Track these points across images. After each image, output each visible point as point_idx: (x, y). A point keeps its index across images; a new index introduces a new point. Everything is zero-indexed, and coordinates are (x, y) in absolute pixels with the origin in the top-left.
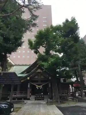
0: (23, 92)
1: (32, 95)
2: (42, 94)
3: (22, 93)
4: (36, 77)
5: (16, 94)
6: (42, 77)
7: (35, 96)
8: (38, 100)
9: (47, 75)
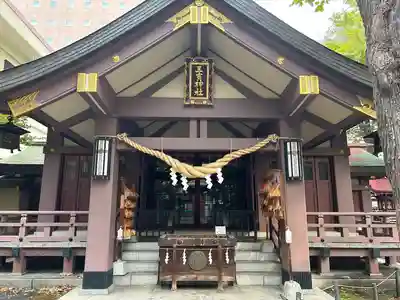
0: (73, 213)
1: (141, 239)
2: (220, 230)
3: (67, 218)
4: (174, 91)
5: (16, 231)
6: (224, 91)
7: (155, 246)
8: (182, 286)
9: (281, 60)
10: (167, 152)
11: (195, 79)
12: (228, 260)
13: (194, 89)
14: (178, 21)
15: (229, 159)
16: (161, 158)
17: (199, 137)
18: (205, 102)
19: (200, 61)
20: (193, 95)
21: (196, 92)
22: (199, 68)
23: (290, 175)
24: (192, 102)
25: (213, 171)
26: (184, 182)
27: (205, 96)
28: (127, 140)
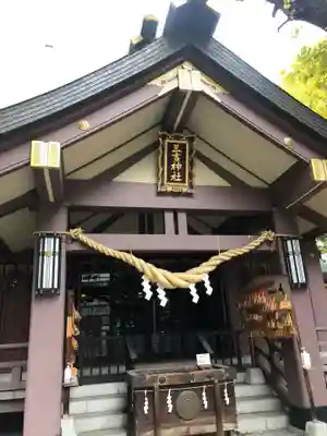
9: (287, 140)
10: (138, 254)
11: (171, 160)
12: (227, 399)
13: (170, 173)
14: (164, 85)
15: (218, 262)
16: (131, 262)
17: (177, 232)
18: (185, 190)
19: (177, 138)
20: (169, 180)
21: (173, 176)
22: (176, 147)
23: (295, 281)
24: (169, 189)
25: (198, 278)
26: (162, 295)
27: (183, 181)
28: (84, 238)
